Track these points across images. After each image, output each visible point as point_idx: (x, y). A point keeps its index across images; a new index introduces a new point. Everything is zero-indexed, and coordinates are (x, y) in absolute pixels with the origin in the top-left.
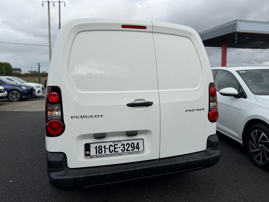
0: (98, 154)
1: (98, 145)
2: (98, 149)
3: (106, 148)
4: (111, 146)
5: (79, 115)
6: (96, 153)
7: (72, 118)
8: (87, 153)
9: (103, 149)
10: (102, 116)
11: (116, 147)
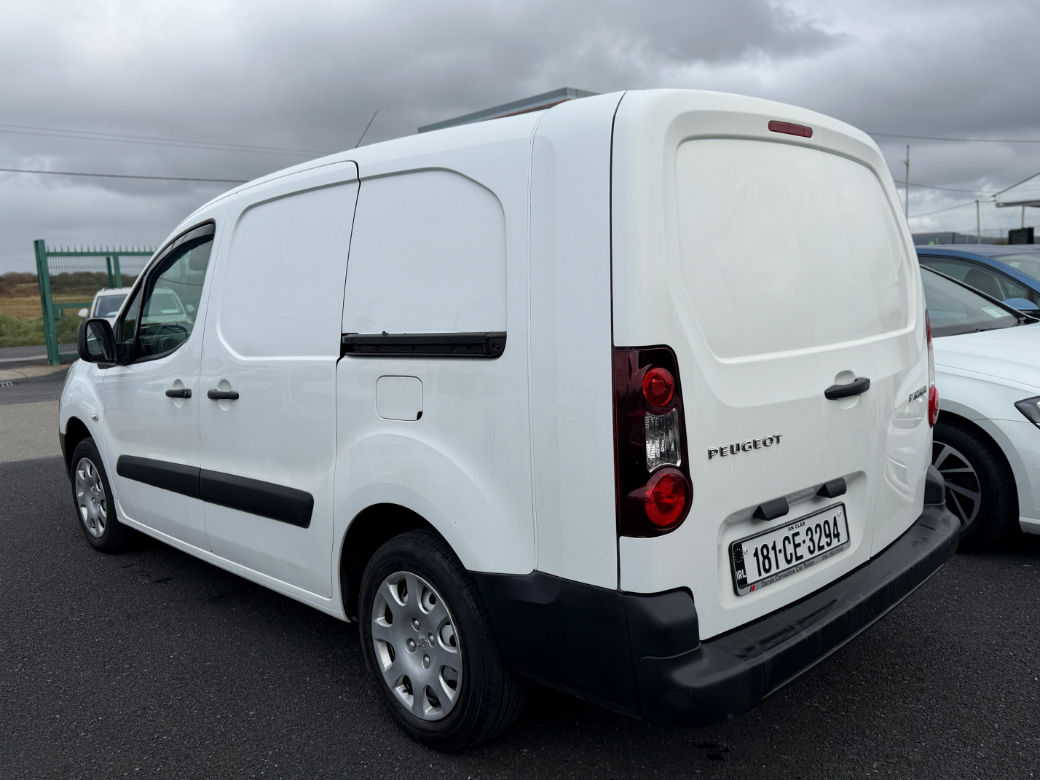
0: (764, 575)
1: (758, 543)
2: (761, 559)
3: (778, 550)
4: (787, 542)
5: (726, 444)
6: (760, 575)
7: (710, 457)
8: (739, 575)
9: (772, 555)
10: (778, 441)
11: (796, 542)
